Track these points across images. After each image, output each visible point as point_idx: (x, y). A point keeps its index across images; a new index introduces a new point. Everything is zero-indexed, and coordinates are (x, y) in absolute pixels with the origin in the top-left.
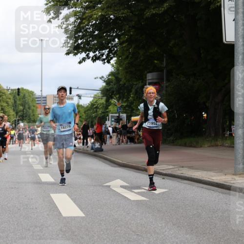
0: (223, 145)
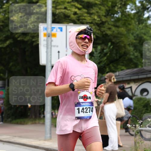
0: (39, 123)
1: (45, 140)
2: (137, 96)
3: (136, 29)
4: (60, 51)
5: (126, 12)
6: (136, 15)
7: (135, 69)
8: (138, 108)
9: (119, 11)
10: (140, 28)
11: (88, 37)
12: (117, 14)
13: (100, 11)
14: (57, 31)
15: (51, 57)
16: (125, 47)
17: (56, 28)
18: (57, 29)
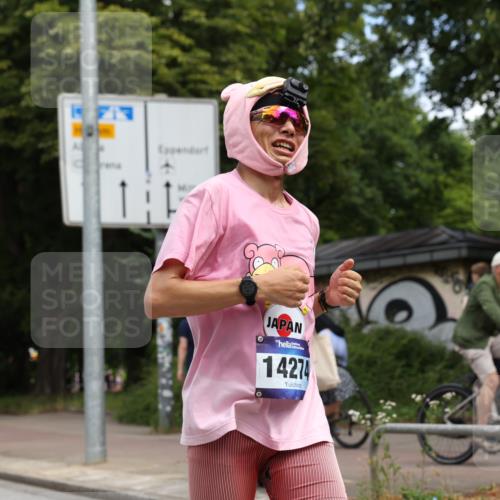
1: (86, 464)
2: (375, 322)
3: (367, 115)
4: (127, 182)
5: (332, 59)
6: (366, 69)
7: (368, 240)
8: (379, 362)
9: (311, 58)
10: (379, 109)
11: (294, 114)
12: (305, 66)
13: (250, 57)
14: (115, 118)
15: (98, 201)
16: (332, 168)
17: (111, 109)
18: (115, 113)
